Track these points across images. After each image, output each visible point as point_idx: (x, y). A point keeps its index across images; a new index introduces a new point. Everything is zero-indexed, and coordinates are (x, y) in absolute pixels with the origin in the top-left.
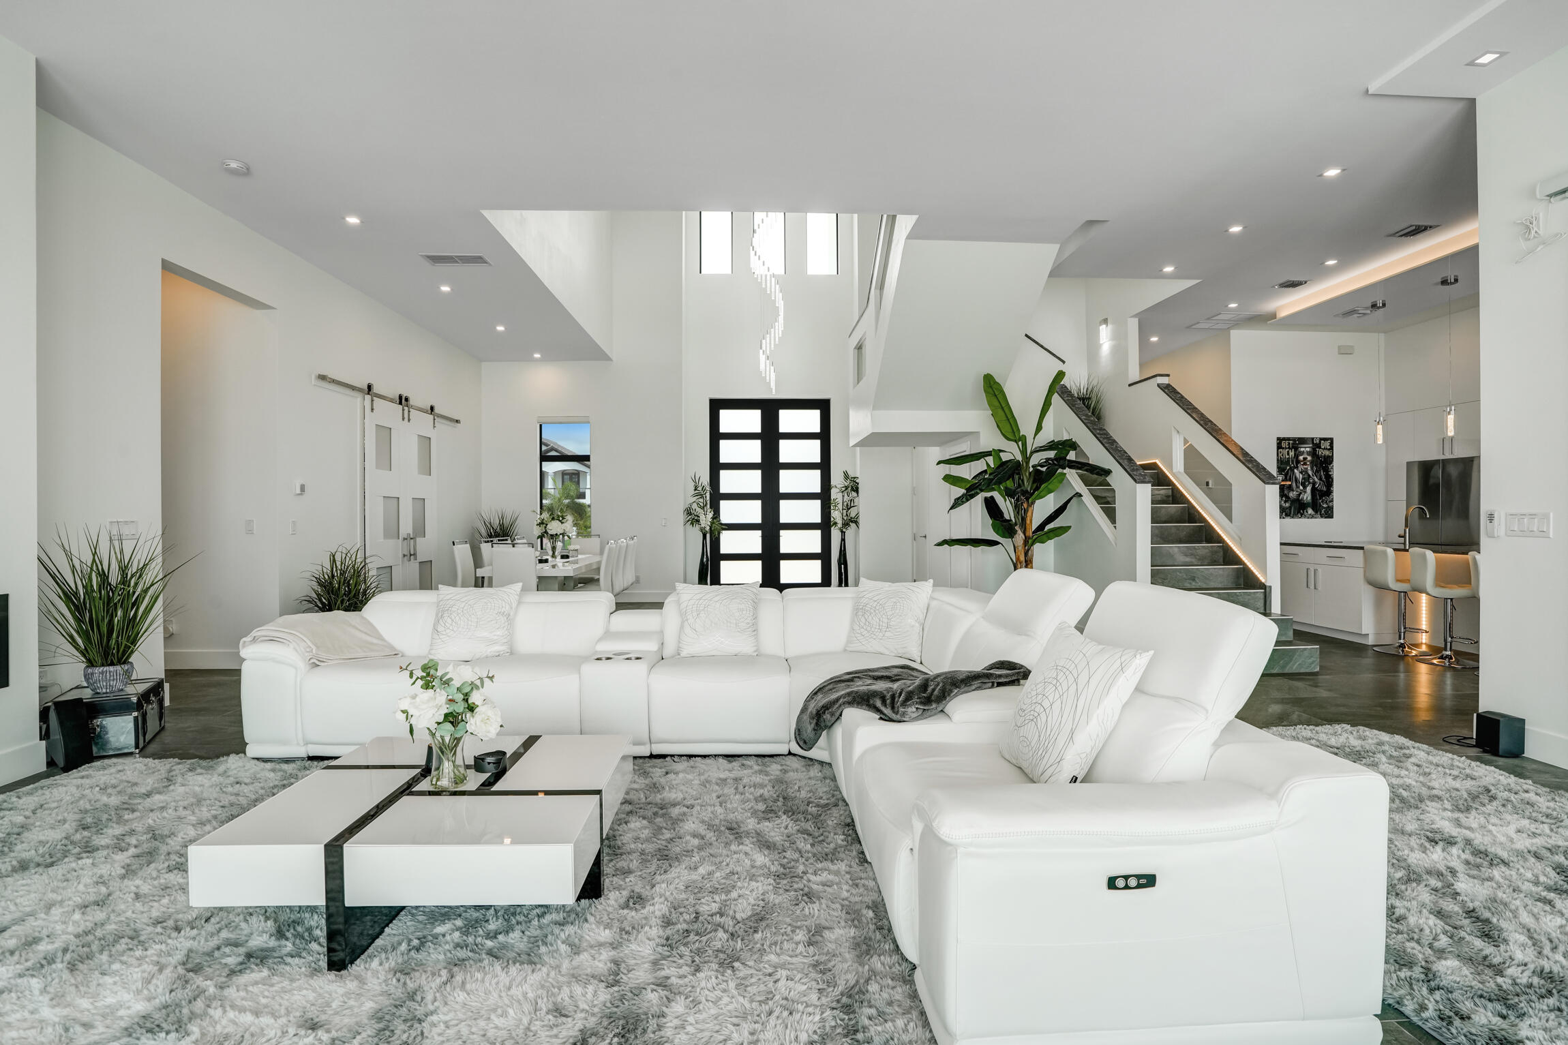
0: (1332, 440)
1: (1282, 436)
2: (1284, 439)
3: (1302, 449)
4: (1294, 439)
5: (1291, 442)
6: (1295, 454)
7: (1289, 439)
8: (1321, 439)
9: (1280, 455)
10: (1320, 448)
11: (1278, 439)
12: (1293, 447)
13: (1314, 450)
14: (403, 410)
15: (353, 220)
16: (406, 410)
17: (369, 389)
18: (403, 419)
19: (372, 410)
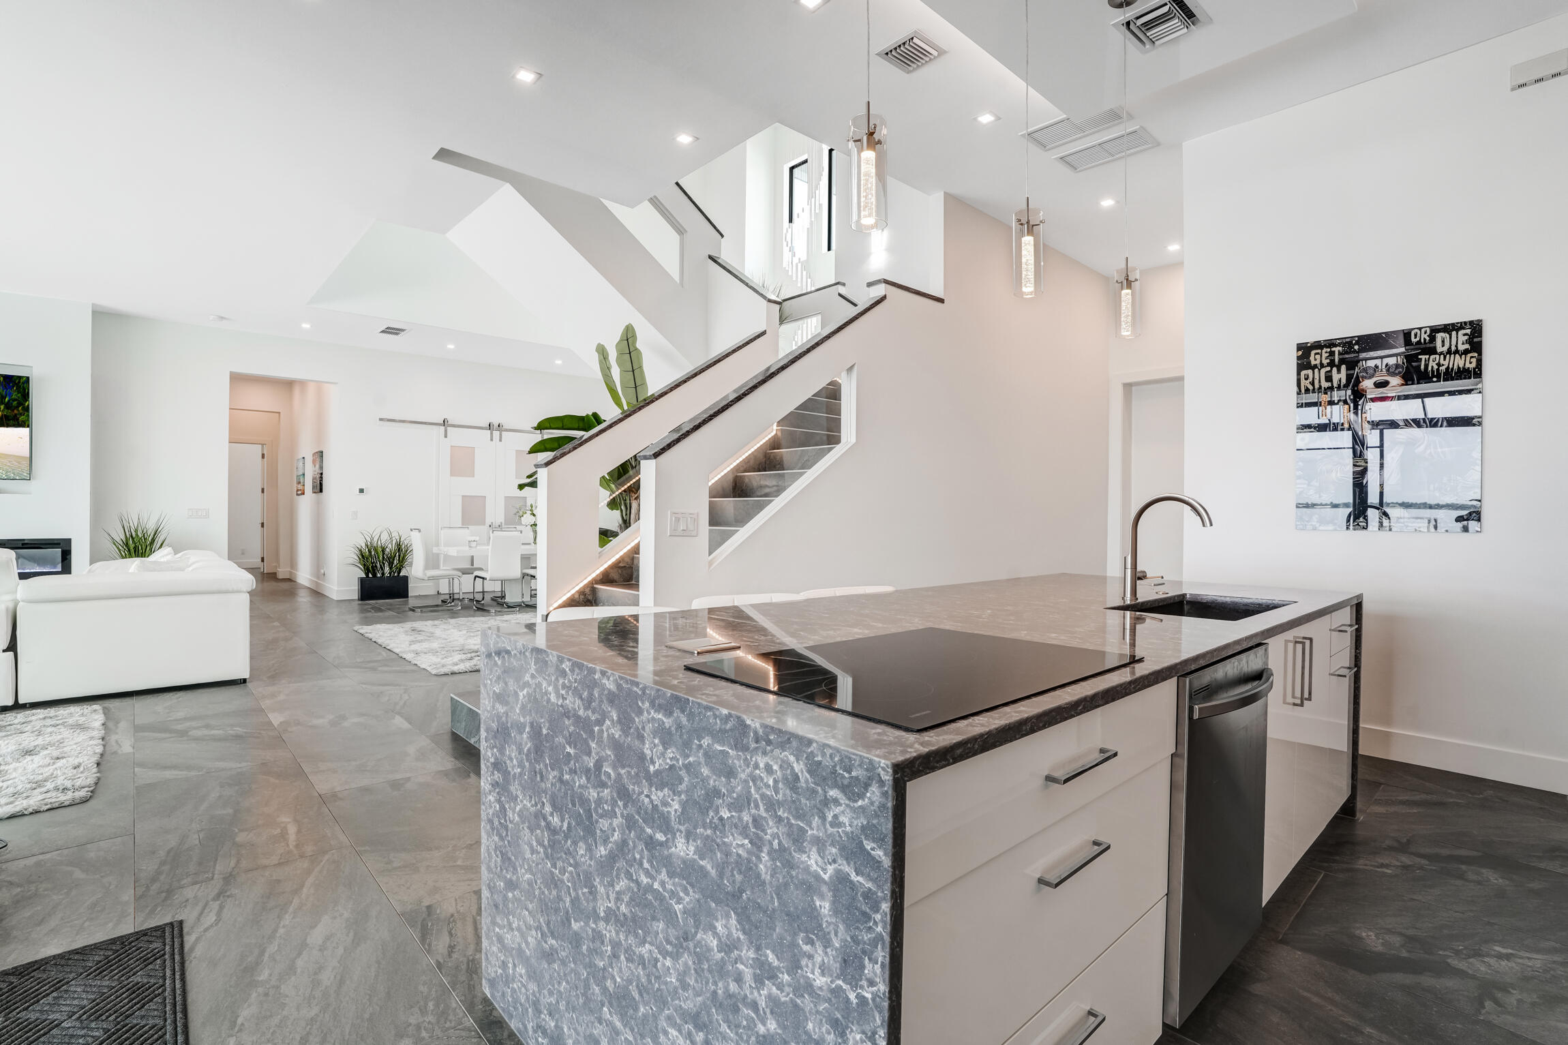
0: (1476, 329)
1: (1310, 339)
2: (1318, 345)
3: (1371, 363)
4: (1347, 344)
5: (1336, 349)
6: (1349, 377)
7: (1330, 344)
8: (1435, 330)
9: (1303, 382)
10: (1433, 351)
11: (1300, 347)
12: (1342, 361)
13: (1411, 359)
14: (492, 434)
15: (306, 326)
16: (496, 434)
17: (444, 423)
18: (492, 440)
19: (446, 437)
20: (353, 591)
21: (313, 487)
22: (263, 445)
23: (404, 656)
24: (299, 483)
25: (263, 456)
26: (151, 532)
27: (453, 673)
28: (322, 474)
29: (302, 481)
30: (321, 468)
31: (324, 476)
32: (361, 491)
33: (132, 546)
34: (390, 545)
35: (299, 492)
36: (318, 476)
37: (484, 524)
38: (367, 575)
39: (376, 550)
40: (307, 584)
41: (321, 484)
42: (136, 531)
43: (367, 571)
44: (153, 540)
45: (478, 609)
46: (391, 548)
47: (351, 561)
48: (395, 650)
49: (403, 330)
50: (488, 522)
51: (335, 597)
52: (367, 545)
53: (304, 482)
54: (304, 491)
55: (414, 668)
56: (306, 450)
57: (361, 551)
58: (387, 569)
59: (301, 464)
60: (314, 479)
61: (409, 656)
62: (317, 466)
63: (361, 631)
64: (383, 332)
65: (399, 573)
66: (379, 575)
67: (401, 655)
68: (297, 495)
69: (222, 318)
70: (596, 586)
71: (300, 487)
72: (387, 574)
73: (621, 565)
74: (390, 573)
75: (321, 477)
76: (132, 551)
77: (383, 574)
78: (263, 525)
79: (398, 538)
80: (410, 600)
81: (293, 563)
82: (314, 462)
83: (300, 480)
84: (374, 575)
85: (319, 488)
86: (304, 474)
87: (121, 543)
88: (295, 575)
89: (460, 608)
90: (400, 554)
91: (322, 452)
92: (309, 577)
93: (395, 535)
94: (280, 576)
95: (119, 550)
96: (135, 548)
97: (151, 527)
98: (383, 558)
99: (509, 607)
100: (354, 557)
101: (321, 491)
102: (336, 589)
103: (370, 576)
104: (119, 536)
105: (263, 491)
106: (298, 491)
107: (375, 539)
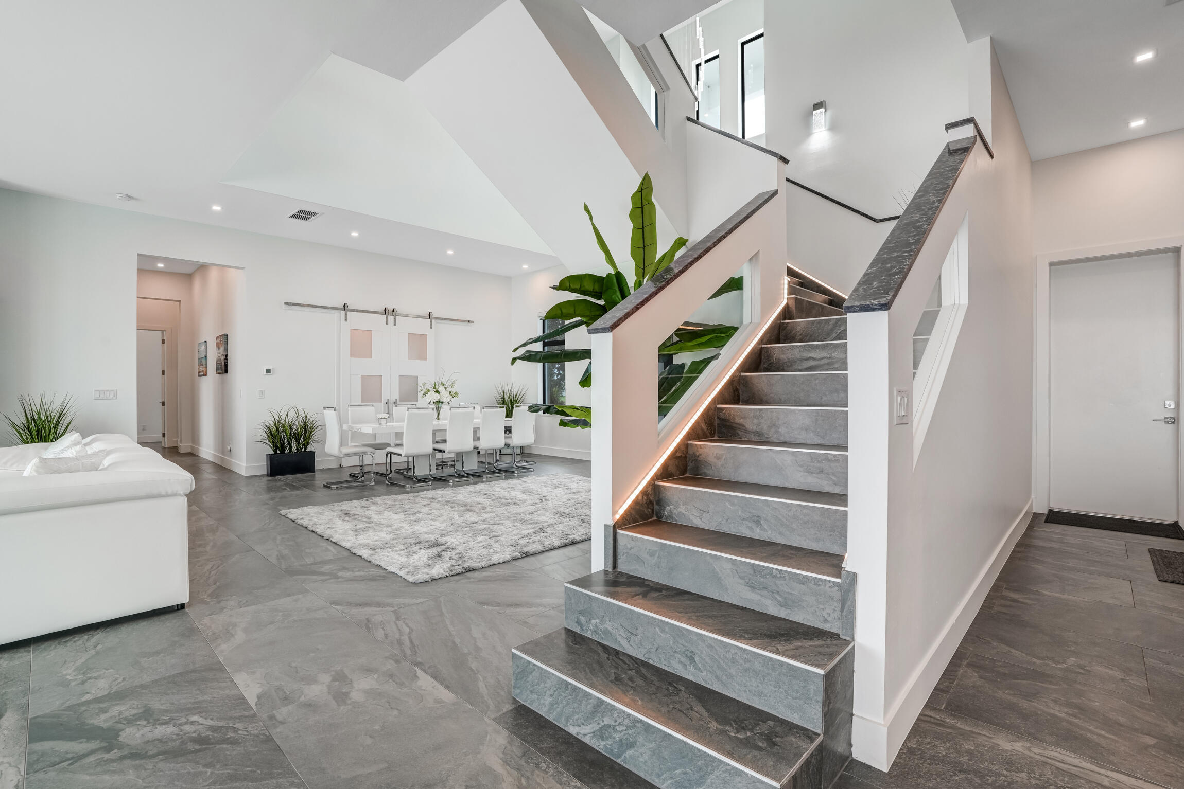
14: (387, 318)
15: (217, 208)
16: (391, 318)
17: (345, 307)
18: (387, 324)
19: (346, 320)
20: (261, 467)
21: (218, 369)
22: (163, 331)
23: (359, 553)
24: (201, 365)
25: (163, 342)
26: (55, 415)
27: (434, 580)
28: (226, 356)
29: (204, 363)
30: (226, 350)
31: (228, 357)
32: (268, 371)
33: (34, 429)
34: (297, 423)
35: (202, 374)
36: (223, 358)
37: (381, 401)
38: (276, 452)
39: (283, 426)
40: (211, 459)
41: (226, 366)
42: (38, 413)
43: (276, 448)
44: (58, 423)
45: (392, 484)
46: (297, 425)
47: (259, 438)
48: (344, 544)
49: (313, 214)
50: (385, 400)
51: (243, 473)
52: (275, 425)
53: (206, 364)
54: (206, 372)
55: (380, 572)
56: (208, 334)
57: (269, 428)
58: (294, 444)
59: (203, 347)
60: (218, 361)
61: (365, 553)
62: (222, 349)
63: (291, 516)
64: (294, 216)
65: (305, 449)
66: (286, 451)
67: (354, 551)
68: (199, 376)
69: (130, 197)
70: (658, 483)
71: (202, 368)
72: (294, 450)
73: (678, 454)
74: (297, 449)
75: (226, 359)
76: (35, 434)
77: (291, 450)
78: (163, 404)
79: (303, 415)
80: (317, 475)
81: (195, 437)
82: (218, 346)
83: (203, 361)
84: (283, 452)
85: (223, 368)
86: (206, 357)
87: (22, 427)
88: (198, 449)
89: (373, 483)
90: (306, 431)
91: (226, 335)
92: (212, 452)
93: (301, 412)
94: (182, 451)
95: (20, 434)
96: (37, 431)
97: (55, 408)
98: (291, 434)
99: (420, 481)
100: (262, 434)
101: (226, 372)
102: (245, 465)
103: (279, 452)
104: (20, 419)
105: (163, 373)
106: (199, 372)
107: (283, 417)
